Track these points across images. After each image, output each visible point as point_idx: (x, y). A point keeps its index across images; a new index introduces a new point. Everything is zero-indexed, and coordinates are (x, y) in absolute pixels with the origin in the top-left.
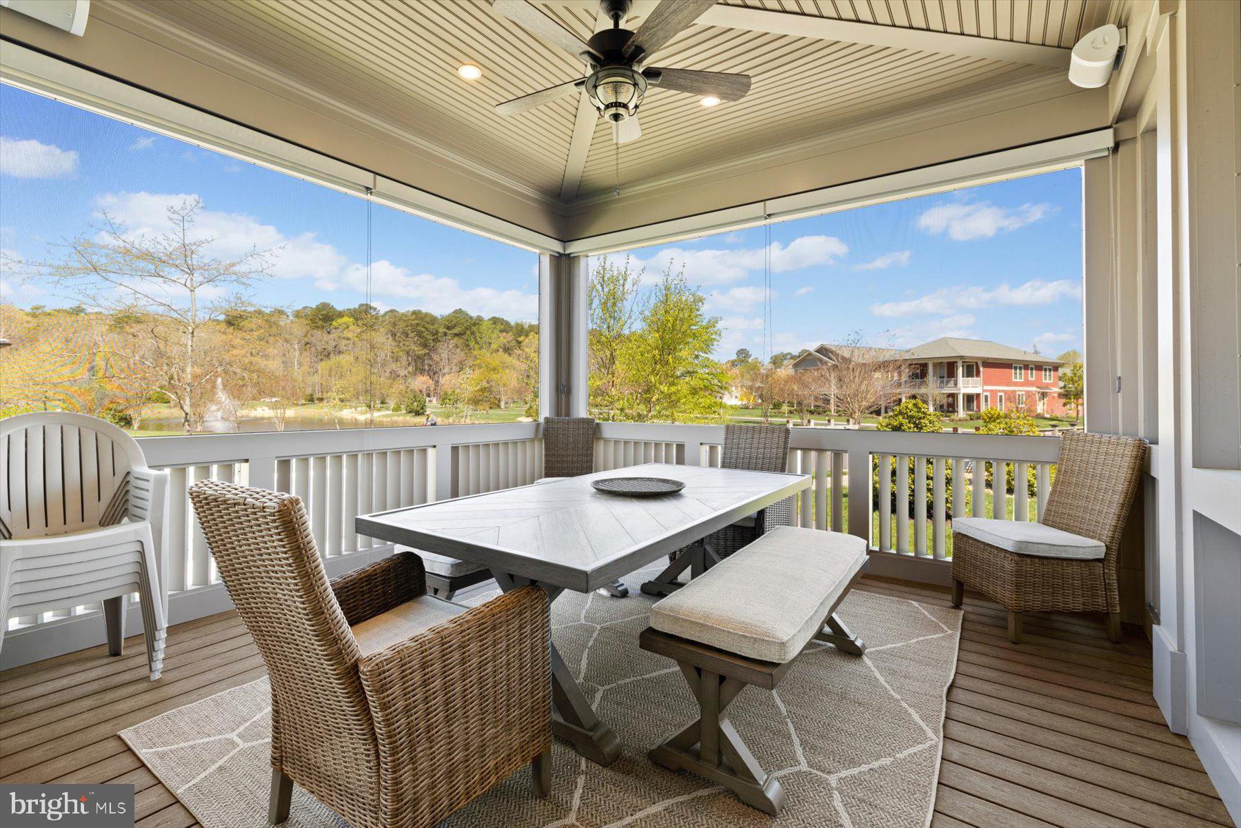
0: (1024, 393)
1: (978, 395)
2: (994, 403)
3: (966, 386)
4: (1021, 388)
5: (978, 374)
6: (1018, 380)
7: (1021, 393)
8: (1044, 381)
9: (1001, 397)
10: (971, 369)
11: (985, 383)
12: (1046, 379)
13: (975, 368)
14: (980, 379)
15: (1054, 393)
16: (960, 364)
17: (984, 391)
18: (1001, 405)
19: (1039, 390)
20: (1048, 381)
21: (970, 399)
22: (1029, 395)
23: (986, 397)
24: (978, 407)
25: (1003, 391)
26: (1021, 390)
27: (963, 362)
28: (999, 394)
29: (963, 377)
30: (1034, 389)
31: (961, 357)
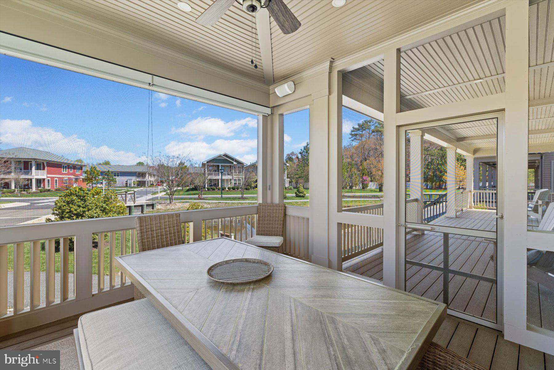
0: (67, 178)
1: (44, 180)
2: (52, 184)
3: (36, 174)
4: (65, 176)
5: (44, 169)
6: (65, 172)
7: (66, 178)
8: (76, 173)
9: (56, 180)
10: (40, 166)
11: (48, 173)
12: (77, 172)
13: (42, 165)
14: (45, 171)
15: (81, 178)
16: (33, 163)
17: (47, 177)
18: (56, 185)
19: (74, 177)
20: (78, 173)
21: (39, 181)
22: (69, 179)
23: (49, 180)
24: (44, 185)
25: (57, 177)
26: (66, 177)
27: (35, 162)
28: (55, 179)
29: (35, 170)
30: (72, 177)
31: (34, 159)
